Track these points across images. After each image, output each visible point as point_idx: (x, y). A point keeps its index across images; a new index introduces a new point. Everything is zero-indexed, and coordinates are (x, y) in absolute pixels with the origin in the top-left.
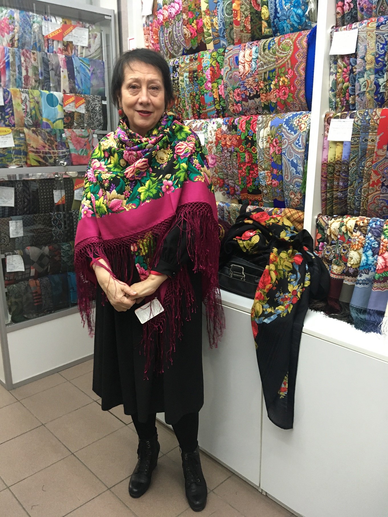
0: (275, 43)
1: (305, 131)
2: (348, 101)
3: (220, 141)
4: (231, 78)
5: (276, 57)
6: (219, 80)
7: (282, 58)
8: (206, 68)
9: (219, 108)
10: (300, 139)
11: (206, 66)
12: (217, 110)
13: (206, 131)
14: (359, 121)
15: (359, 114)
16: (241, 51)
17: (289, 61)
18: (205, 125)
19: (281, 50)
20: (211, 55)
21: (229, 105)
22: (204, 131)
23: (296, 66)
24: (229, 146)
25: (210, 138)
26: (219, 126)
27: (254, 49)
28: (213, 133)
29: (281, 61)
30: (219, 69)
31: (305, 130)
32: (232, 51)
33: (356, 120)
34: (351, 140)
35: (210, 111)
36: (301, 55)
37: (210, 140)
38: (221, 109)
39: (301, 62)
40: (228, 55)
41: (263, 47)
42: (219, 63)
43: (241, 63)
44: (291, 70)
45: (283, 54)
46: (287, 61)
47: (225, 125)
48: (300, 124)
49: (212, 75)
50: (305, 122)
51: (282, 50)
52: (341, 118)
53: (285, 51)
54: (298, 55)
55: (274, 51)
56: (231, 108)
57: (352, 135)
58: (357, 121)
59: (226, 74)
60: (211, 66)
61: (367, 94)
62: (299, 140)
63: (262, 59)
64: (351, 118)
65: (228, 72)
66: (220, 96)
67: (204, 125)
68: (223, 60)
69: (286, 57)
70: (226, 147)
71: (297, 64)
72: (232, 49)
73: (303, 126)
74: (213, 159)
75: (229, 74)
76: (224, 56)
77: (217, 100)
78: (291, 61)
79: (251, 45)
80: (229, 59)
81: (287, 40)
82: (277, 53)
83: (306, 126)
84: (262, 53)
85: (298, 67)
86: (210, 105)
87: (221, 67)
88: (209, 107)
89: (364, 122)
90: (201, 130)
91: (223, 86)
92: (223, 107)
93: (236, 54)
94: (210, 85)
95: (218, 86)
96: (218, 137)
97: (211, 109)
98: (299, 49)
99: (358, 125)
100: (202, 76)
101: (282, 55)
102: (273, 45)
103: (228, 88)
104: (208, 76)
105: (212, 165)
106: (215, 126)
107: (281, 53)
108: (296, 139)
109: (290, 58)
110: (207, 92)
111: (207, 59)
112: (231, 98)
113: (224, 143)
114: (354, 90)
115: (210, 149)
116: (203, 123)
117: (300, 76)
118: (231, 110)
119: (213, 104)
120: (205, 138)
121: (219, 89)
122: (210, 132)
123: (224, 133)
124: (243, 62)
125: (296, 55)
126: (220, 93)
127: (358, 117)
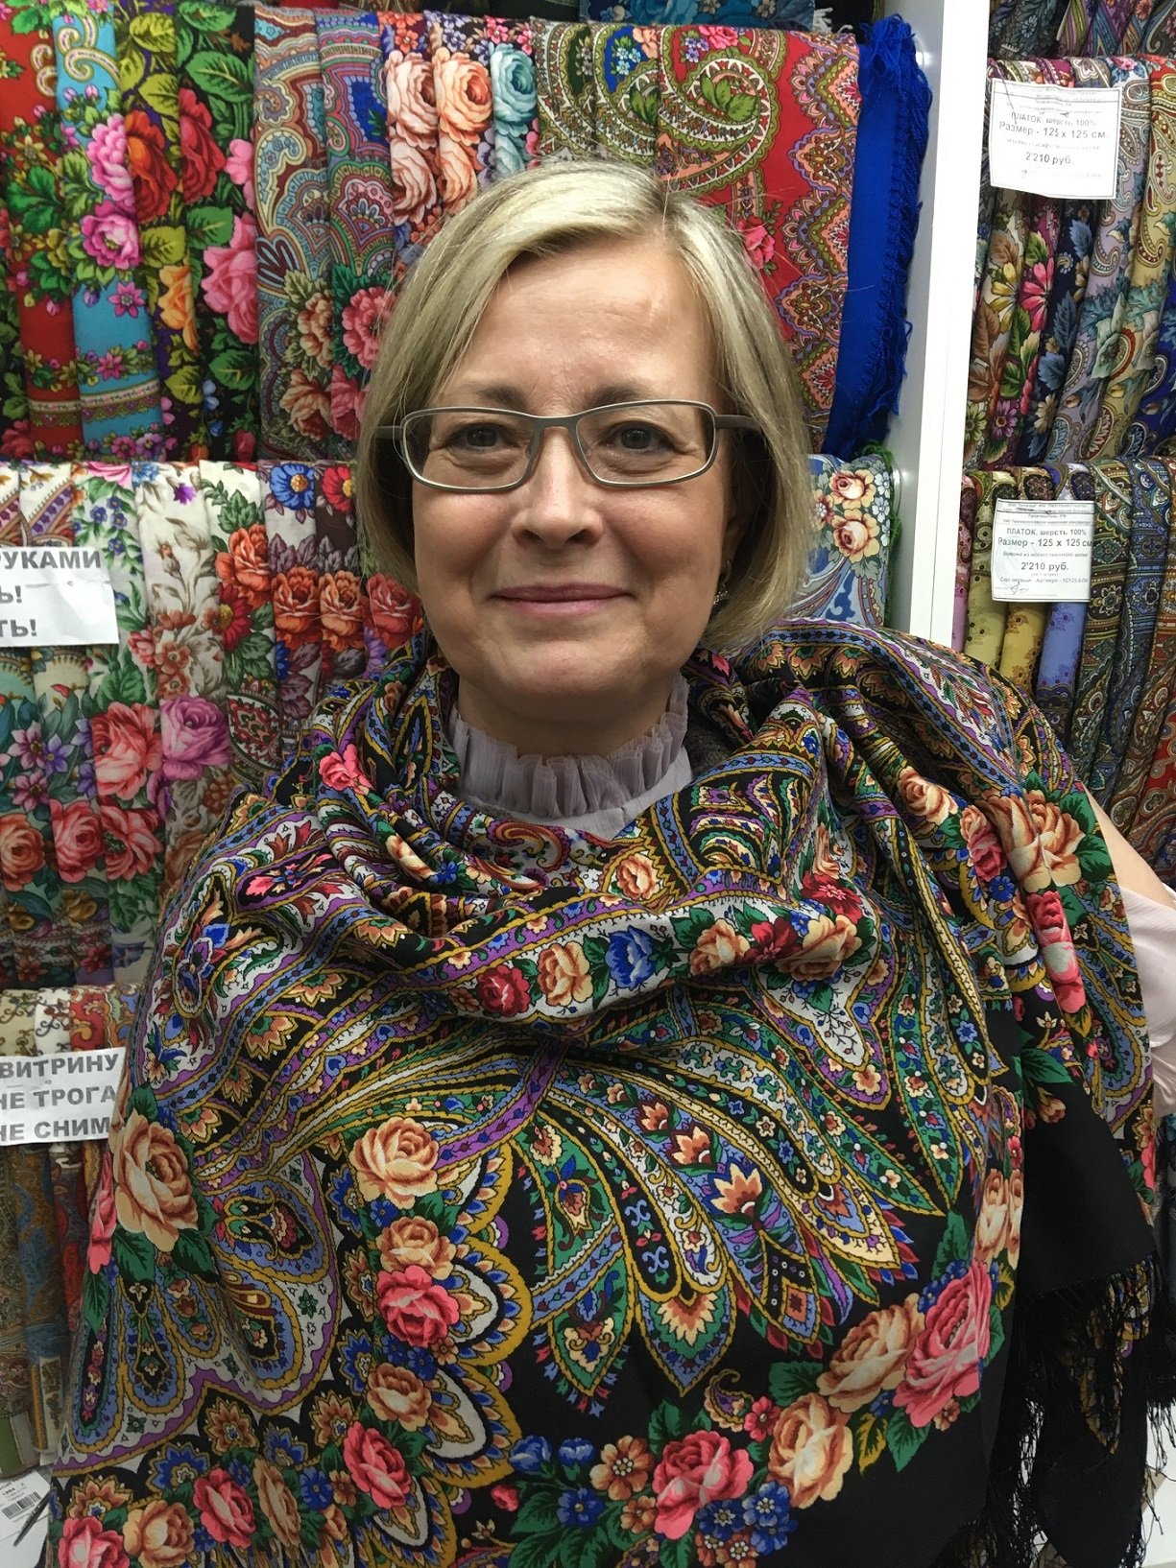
0: (644, 58)
1: (875, 558)
2: (1026, 420)
3: (262, 611)
4: (322, 213)
5: (664, 139)
6: (207, 212)
7: (707, 154)
8: (90, 113)
9: (192, 398)
10: (853, 597)
11: (89, 101)
12: (179, 408)
13: (116, 548)
14: (1122, 513)
15: (1115, 480)
16: (395, 55)
17: (751, 176)
18: (102, 503)
19: (696, 107)
20: (120, 35)
21: (286, 384)
22: (96, 544)
23: (797, 213)
24: (341, 637)
25: (162, 592)
26: (242, 517)
27: (502, 61)
28: (190, 561)
29: (694, 169)
30: (211, 140)
31: (873, 549)
32: (309, 37)
33: (1108, 507)
34: (1092, 595)
35: (112, 410)
36: (828, 160)
37: (172, 606)
38: (213, 402)
39: (833, 198)
40: (284, 60)
41: (571, 69)
42: (202, 96)
43: (407, 129)
44: (761, 231)
45: (714, 131)
46: (744, 181)
47: (289, 513)
48: (837, 520)
49: (151, 171)
50: (862, 509)
51: (707, 108)
52: (1030, 497)
53: (727, 119)
54: (808, 157)
55: (638, 101)
56: (297, 404)
57: (1093, 576)
58: (1114, 512)
59: (282, 180)
60: (131, 102)
61: (1119, 394)
62: (842, 601)
63: (565, 133)
64: (1078, 497)
65: (290, 169)
66: (205, 317)
67: (88, 506)
68: (248, 87)
69: (736, 151)
70: (308, 649)
71: (808, 203)
72: (313, 29)
73: (856, 531)
74: (195, 726)
75: (306, 187)
76: (245, 55)
77: (183, 344)
78: (766, 183)
79: (467, 30)
80: (294, 84)
81: (732, 62)
82: (664, 119)
83: (875, 531)
84: (567, 103)
85: (813, 218)
86: (119, 369)
87: (223, 129)
88: (112, 382)
89: (1145, 519)
90: (71, 535)
91: (242, 261)
92: (224, 393)
93: (354, 63)
94: (121, 233)
95: (198, 255)
96: (247, 587)
97: (121, 397)
98: (813, 124)
99: (1118, 530)
100: (43, 165)
101: (704, 138)
102: (633, 66)
103: (291, 275)
104: (104, 171)
105: (188, 763)
106: (202, 515)
107: (696, 125)
108: (828, 594)
109: (762, 165)
110: (103, 279)
111: (87, 53)
112: (306, 345)
113: (295, 624)
114: (1062, 372)
115: (176, 667)
116: (72, 492)
117: (827, 269)
118: (299, 416)
119: (144, 365)
120: (116, 595)
121: (207, 271)
122: (164, 549)
123: (295, 563)
124: (420, 127)
125: (800, 155)
126: (215, 301)
127: (1114, 496)
